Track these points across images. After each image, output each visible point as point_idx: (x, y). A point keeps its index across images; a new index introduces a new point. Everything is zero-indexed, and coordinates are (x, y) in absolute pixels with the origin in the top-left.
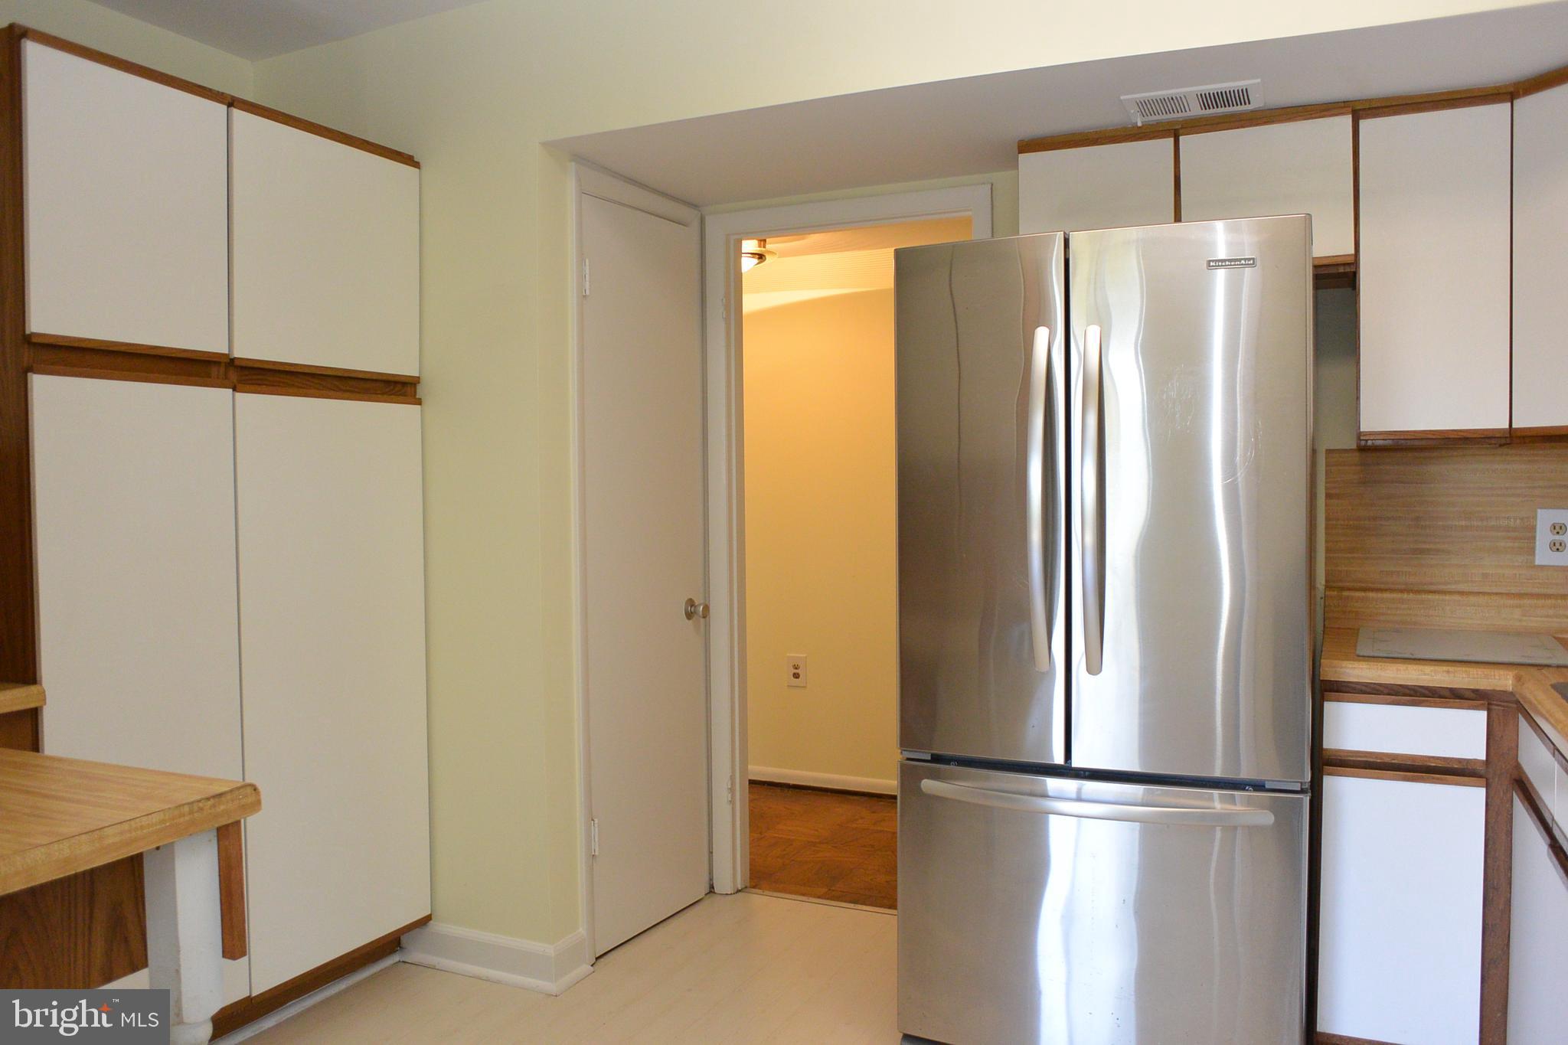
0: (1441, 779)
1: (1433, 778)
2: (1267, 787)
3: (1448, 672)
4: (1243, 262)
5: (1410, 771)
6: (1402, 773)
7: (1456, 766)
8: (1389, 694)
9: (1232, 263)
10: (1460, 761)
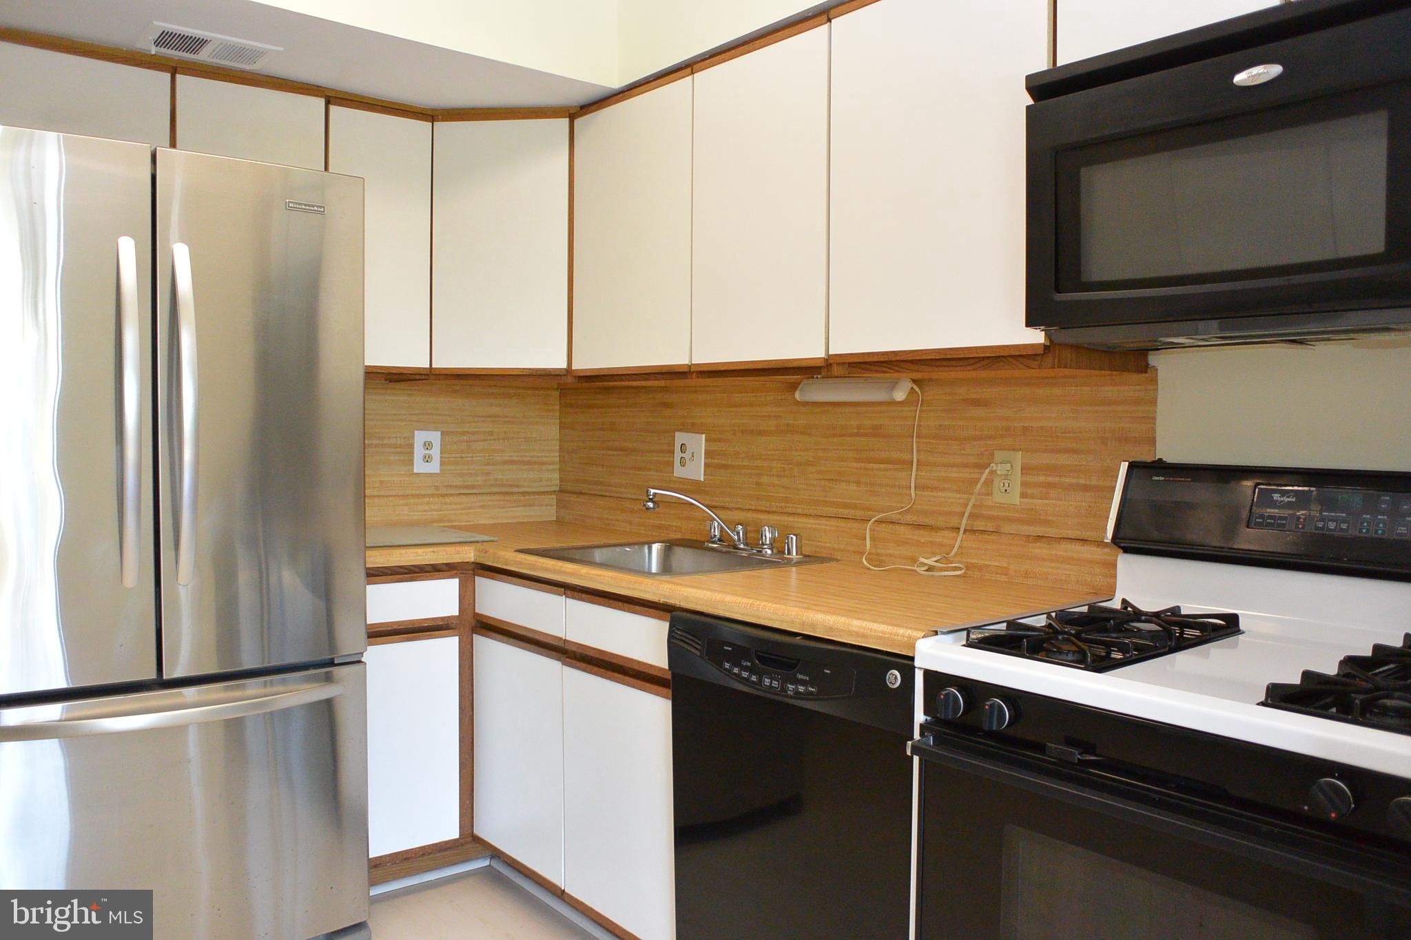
0: (430, 635)
1: (426, 635)
2: (336, 662)
3: (434, 552)
4: (316, 208)
5: (414, 633)
6: (404, 636)
7: (441, 623)
8: (391, 575)
9: (308, 208)
10: (442, 619)
